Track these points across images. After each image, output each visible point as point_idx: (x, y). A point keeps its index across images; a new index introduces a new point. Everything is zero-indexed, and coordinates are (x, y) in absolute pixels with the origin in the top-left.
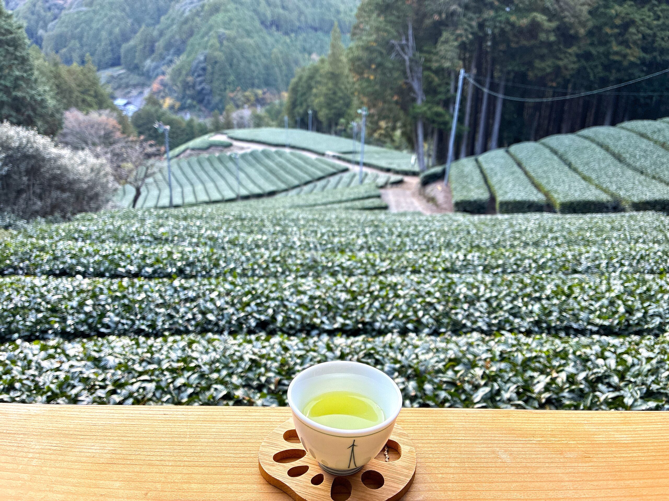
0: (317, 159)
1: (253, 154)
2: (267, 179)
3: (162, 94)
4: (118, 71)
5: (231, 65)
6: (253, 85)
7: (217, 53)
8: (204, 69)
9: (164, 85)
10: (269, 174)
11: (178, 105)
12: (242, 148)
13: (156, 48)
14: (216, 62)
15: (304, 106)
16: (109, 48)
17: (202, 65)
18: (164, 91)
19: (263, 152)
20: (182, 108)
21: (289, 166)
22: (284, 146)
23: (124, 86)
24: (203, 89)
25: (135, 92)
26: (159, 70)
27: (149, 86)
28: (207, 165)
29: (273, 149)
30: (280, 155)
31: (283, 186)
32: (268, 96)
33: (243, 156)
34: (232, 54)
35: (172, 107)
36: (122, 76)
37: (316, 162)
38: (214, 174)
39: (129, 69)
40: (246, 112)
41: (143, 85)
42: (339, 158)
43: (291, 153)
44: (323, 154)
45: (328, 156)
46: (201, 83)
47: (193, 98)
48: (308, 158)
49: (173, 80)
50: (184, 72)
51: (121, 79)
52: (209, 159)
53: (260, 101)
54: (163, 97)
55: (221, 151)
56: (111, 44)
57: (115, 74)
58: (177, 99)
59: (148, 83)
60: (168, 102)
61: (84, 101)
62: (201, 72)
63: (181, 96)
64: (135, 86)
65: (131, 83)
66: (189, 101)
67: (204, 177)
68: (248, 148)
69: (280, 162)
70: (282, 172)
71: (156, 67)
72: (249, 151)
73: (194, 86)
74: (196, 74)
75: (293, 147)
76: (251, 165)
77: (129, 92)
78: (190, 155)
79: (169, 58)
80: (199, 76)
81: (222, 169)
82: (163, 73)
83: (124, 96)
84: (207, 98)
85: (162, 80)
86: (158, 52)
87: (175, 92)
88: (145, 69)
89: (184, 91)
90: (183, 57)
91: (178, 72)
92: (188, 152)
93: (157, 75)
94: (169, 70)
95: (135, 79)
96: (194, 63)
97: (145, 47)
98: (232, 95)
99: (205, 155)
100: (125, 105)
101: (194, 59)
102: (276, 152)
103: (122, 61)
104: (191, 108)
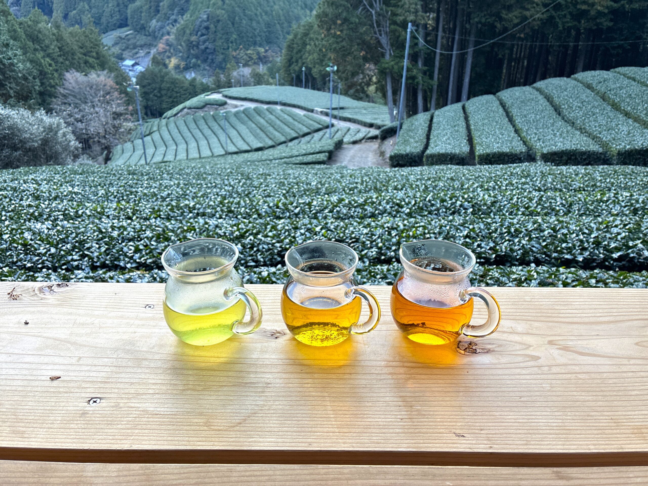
0: (304, 116)
1: (245, 112)
2: (256, 136)
3: (167, 54)
4: (126, 32)
5: (233, 24)
6: (255, 44)
7: (219, 12)
8: (207, 28)
9: (169, 44)
10: (258, 131)
11: (183, 64)
12: (236, 106)
13: (160, 8)
14: (218, 21)
15: (300, 64)
16: (117, 9)
17: (206, 24)
18: (170, 52)
19: (255, 109)
20: (187, 68)
21: (278, 122)
22: (276, 103)
23: (131, 47)
24: (206, 48)
25: (142, 53)
26: (164, 30)
27: (156, 46)
28: (202, 123)
29: (265, 107)
30: (270, 112)
31: (270, 143)
32: (269, 53)
33: (236, 114)
34: (234, 12)
35: (177, 67)
36: (130, 36)
37: (304, 118)
38: (208, 132)
39: (135, 30)
40: (247, 71)
41: (150, 46)
42: (327, 114)
43: (282, 110)
44: (312, 111)
45: (317, 112)
46: (204, 42)
47: (197, 57)
48: (296, 115)
49: (177, 39)
50: (188, 32)
51: (129, 40)
52: (203, 118)
53: (262, 59)
54: (169, 57)
55: (216, 109)
56: (118, 5)
57: (123, 35)
58: (182, 58)
59: (155, 43)
60: (173, 62)
61: (86, 62)
62: (204, 31)
63: (186, 56)
64: (142, 46)
65: (138, 43)
66: (194, 60)
67: (199, 135)
68: (242, 106)
69: (270, 119)
70: (271, 129)
71: (162, 28)
72: (242, 109)
73: (197, 46)
74: (199, 33)
75: (284, 104)
76: (243, 123)
77: (137, 53)
78: (188, 114)
79: (173, 17)
80: (203, 35)
81: (216, 127)
82: (168, 34)
83: (132, 58)
84: (210, 57)
85: (167, 40)
86: (162, 12)
87: (180, 52)
88: (151, 30)
89: (189, 50)
90: (187, 16)
91: (182, 32)
92: (186, 110)
93: (163, 35)
94: (174, 30)
95: (142, 39)
96: (198, 23)
97: (150, 7)
98: (234, 53)
99: (201, 113)
100: (133, 65)
101: (197, 18)
102: (267, 110)
103: (129, 22)
104: (195, 67)
